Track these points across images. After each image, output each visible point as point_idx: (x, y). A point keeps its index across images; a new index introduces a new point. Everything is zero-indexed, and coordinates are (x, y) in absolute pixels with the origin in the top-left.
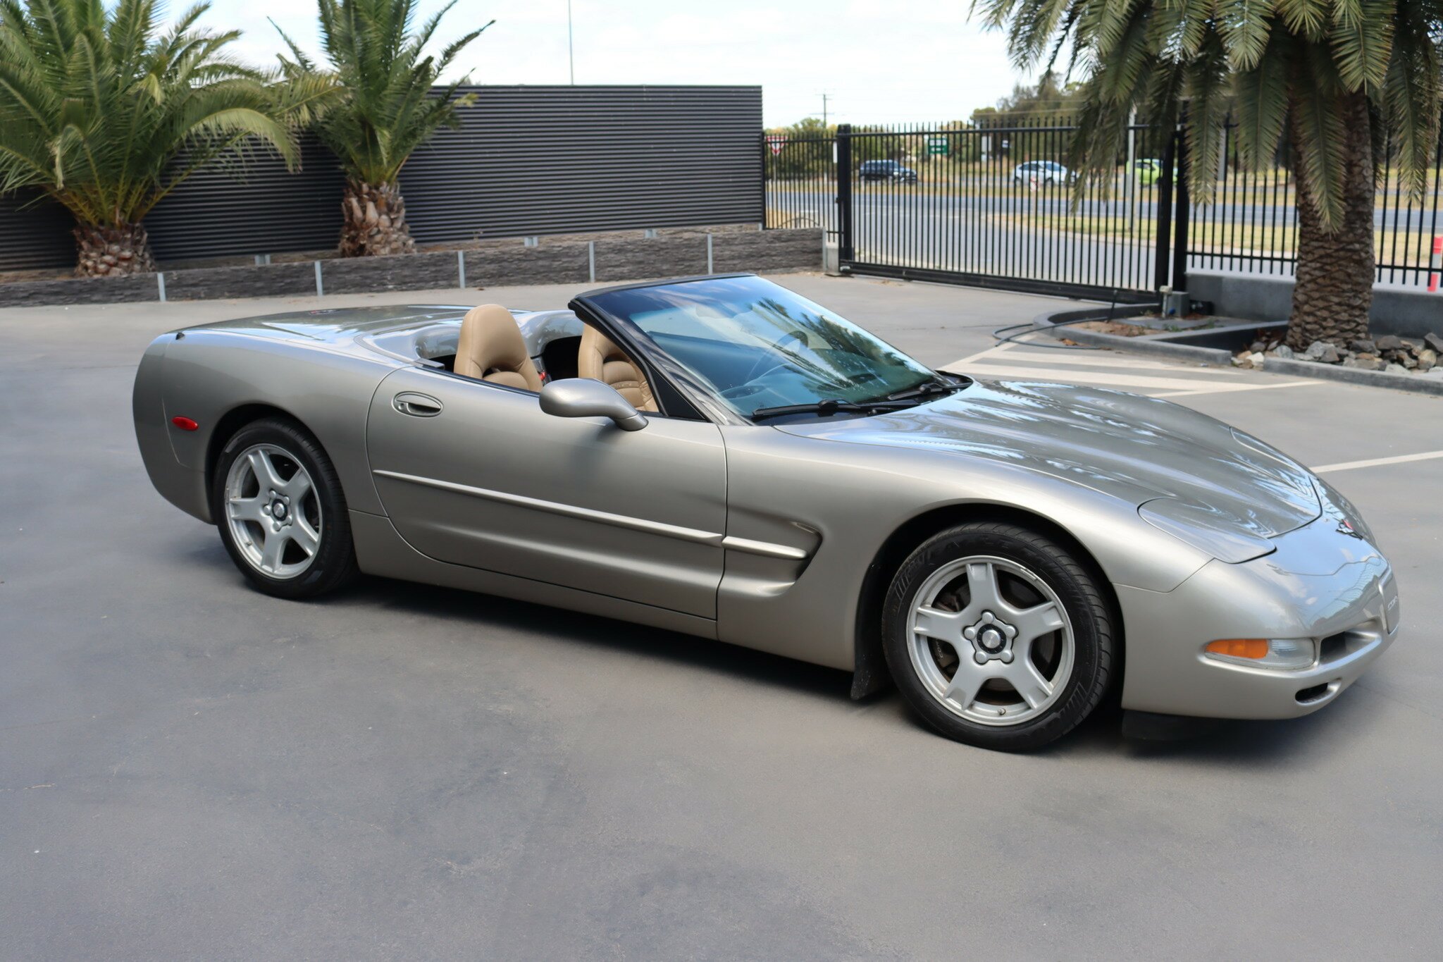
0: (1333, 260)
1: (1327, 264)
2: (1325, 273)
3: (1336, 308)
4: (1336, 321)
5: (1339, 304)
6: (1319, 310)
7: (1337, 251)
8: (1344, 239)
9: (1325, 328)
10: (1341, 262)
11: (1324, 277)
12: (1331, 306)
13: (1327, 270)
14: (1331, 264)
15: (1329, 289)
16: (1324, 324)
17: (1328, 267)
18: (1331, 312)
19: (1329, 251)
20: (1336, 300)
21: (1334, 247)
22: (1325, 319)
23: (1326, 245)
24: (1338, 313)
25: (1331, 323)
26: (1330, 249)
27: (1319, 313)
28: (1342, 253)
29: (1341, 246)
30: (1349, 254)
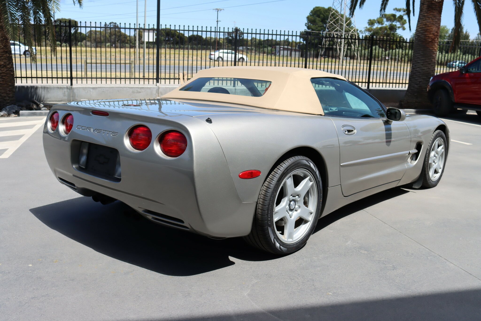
0: (5, 74)
1: (3, 76)
2: (3, 79)
3: (8, 92)
4: (9, 97)
5: (9, 91)
6: (2, 94)
7: (6, 71)
8: (8, 66)
9: (5, 100)
10: (8, 75)
11: (3, 81)
12: (7, 92)
13: (4, 79)
14: (4, 76)
15: (5, 85)
16: (5, 98)
17: (4, 77)
18: (7, 94)
19: (3, 71)
20: (8, 89)
21: (6, 70)
22: (5, 97)
23: (2, 69)
24: (9, 94)
25: (8, 98)
26: (4, 70)
27: (3, 95)
28: (8, 72)
29: (8, 69)
30: (10, 72)
